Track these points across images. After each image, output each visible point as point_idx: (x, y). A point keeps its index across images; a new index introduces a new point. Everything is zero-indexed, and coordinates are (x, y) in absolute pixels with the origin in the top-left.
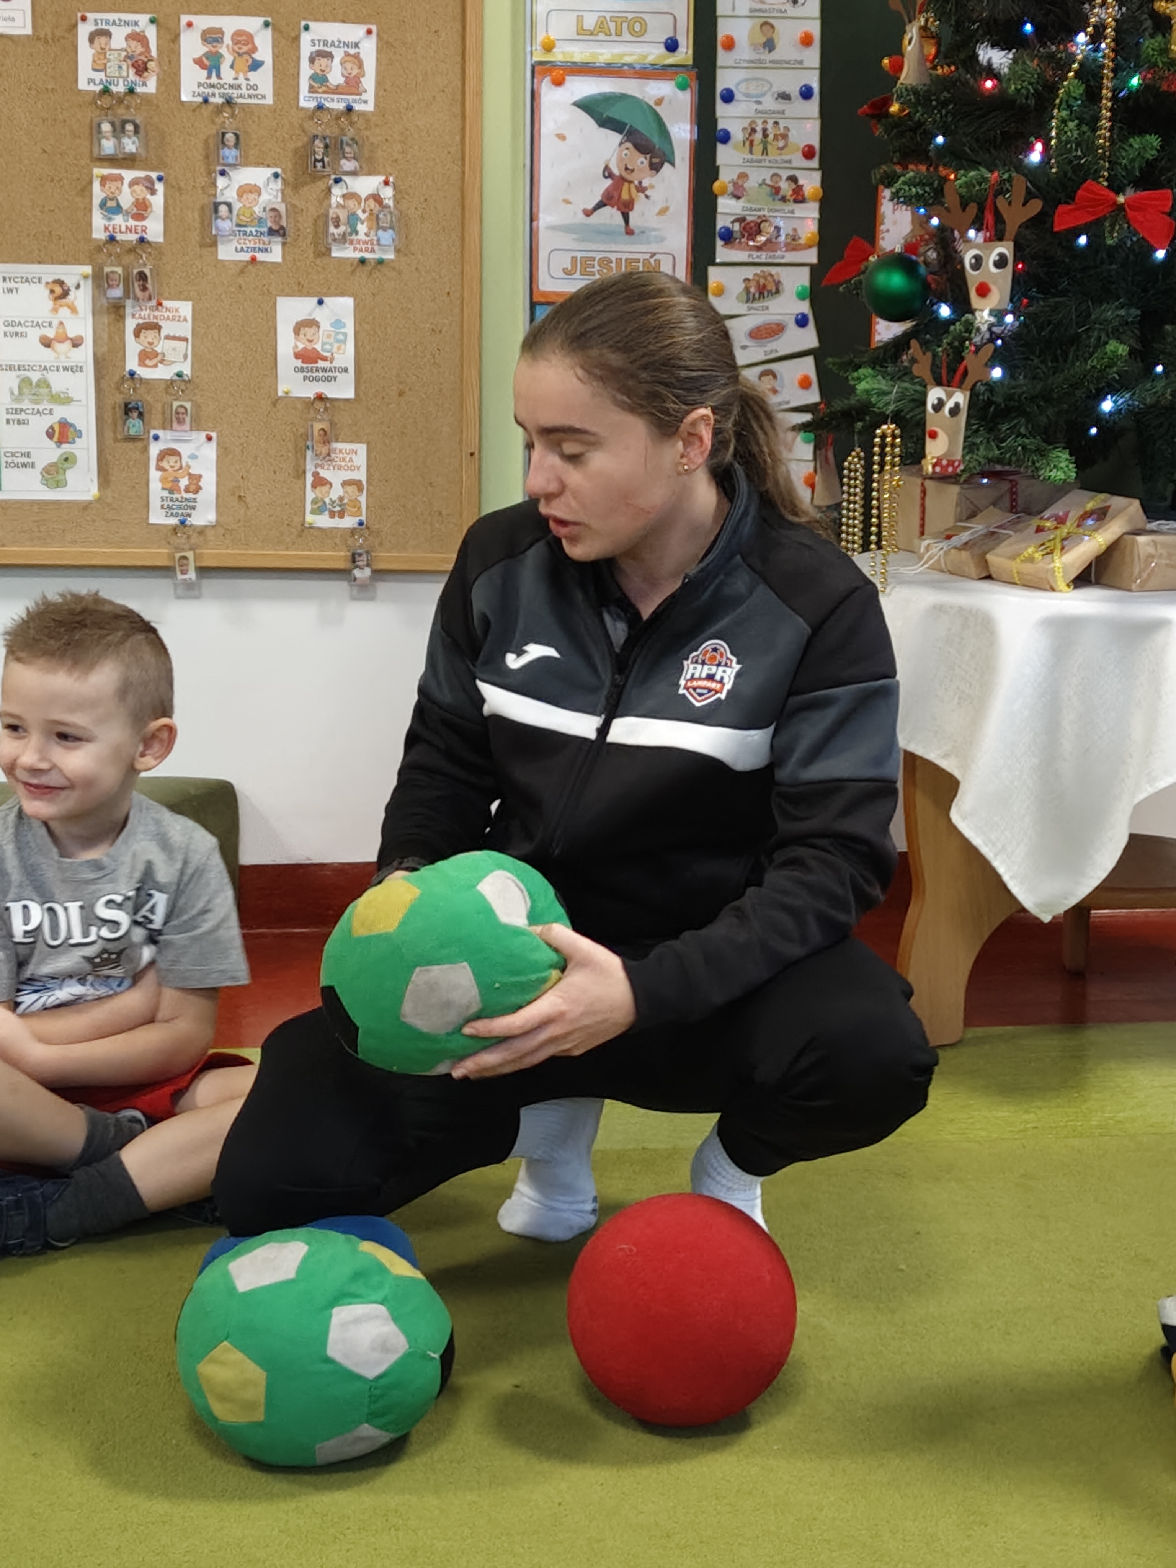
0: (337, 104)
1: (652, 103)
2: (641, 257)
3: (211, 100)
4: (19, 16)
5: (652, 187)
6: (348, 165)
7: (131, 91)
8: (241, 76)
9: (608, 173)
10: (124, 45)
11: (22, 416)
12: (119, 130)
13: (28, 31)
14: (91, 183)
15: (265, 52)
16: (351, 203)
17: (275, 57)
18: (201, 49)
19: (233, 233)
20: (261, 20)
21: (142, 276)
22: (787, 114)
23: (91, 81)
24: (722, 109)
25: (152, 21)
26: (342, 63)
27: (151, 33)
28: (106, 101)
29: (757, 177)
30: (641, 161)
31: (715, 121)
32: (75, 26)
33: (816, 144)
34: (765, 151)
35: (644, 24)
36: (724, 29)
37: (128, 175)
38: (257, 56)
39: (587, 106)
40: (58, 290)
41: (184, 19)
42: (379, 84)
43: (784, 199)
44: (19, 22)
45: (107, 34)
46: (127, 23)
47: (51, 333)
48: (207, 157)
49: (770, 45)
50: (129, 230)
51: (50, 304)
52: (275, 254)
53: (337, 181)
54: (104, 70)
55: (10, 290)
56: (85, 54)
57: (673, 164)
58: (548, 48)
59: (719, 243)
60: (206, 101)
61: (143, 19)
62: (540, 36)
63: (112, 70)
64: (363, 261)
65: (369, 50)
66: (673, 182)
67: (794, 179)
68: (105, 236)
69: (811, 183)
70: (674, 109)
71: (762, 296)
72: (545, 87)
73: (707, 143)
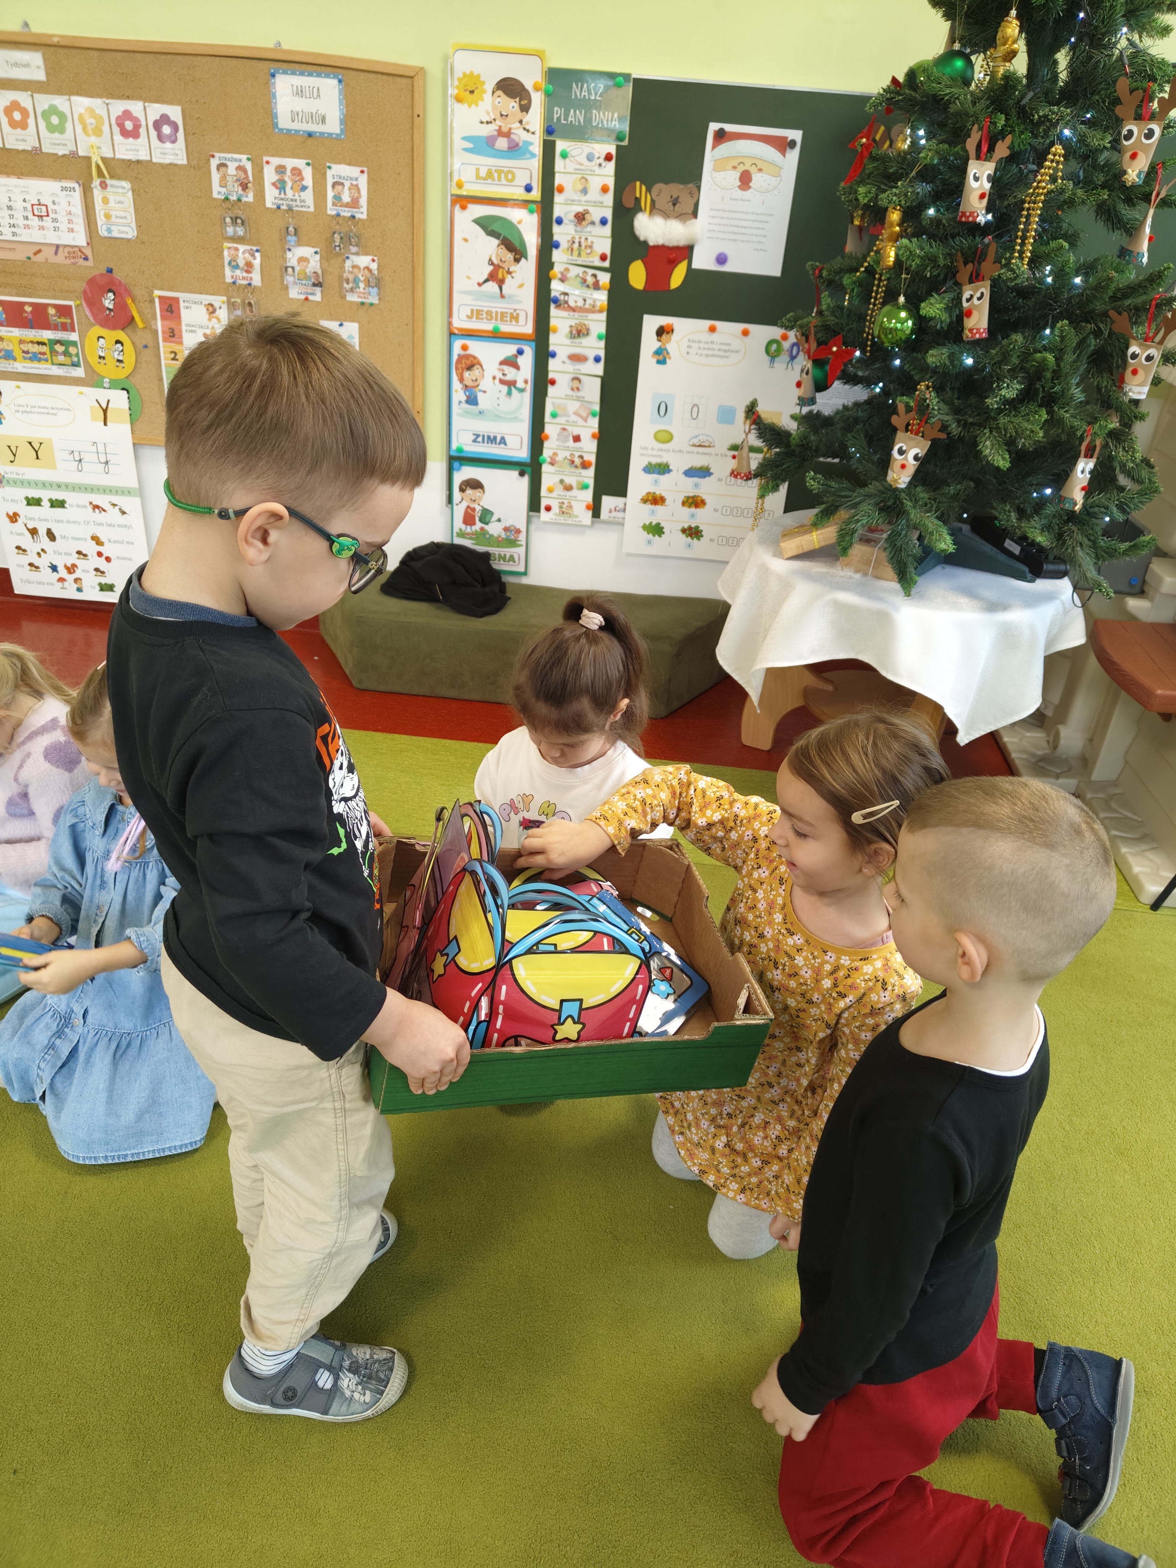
1: (516, 223)
2: (509, 311)
3: (282, 207)
4: (180, 154)
5: (515, 272)
6: (354, 249)
7: (239, 200)
8: (296, 194)
9: (491, 262)
12: (234, 220)
13: (185, 162)
14: (223, 251)
15: (308, 181)
16: (356, 270)
17: (314, 183)
18: (275, 178)
19: (295, 283)
20: (305, 161)
21: (250, 304)
22: (593, 233)
23: (219, 193)
24: (556, 229)
25: (248, 159)
28: (228, 205)
29: (575, 269)
31: (552, 235)
32: (209, 160)
33: (608, 252)
34: (579, 255)
35: (513, 174)
36: (558, 180)
37: (242, 248)
38: (304, 183)
39: (480, 222)
41: (265, 159)
42: (369, 203)
43: (587, 286)
44: (180, 157)
48: (281, 240)
49: (585, 191)
50: (244, 278)
51: (207, 316)
52: (317, 297)
53: (348, 258)
55: (187, 308)
56: (215, 177)
57: (526, 258)
58: (460, 186)
59: (554, 305)
60: (279, 207)
61: (244, 157)
62: (456, 178)
64: (363, 304)
65: (363, 182)
66: (527, 270)
67: (595, 276)
68: (232, 281)
69: (605, 278)
70: (529, 227)
71: (579, 336)
72: (457, 209)
73: (547, 248)
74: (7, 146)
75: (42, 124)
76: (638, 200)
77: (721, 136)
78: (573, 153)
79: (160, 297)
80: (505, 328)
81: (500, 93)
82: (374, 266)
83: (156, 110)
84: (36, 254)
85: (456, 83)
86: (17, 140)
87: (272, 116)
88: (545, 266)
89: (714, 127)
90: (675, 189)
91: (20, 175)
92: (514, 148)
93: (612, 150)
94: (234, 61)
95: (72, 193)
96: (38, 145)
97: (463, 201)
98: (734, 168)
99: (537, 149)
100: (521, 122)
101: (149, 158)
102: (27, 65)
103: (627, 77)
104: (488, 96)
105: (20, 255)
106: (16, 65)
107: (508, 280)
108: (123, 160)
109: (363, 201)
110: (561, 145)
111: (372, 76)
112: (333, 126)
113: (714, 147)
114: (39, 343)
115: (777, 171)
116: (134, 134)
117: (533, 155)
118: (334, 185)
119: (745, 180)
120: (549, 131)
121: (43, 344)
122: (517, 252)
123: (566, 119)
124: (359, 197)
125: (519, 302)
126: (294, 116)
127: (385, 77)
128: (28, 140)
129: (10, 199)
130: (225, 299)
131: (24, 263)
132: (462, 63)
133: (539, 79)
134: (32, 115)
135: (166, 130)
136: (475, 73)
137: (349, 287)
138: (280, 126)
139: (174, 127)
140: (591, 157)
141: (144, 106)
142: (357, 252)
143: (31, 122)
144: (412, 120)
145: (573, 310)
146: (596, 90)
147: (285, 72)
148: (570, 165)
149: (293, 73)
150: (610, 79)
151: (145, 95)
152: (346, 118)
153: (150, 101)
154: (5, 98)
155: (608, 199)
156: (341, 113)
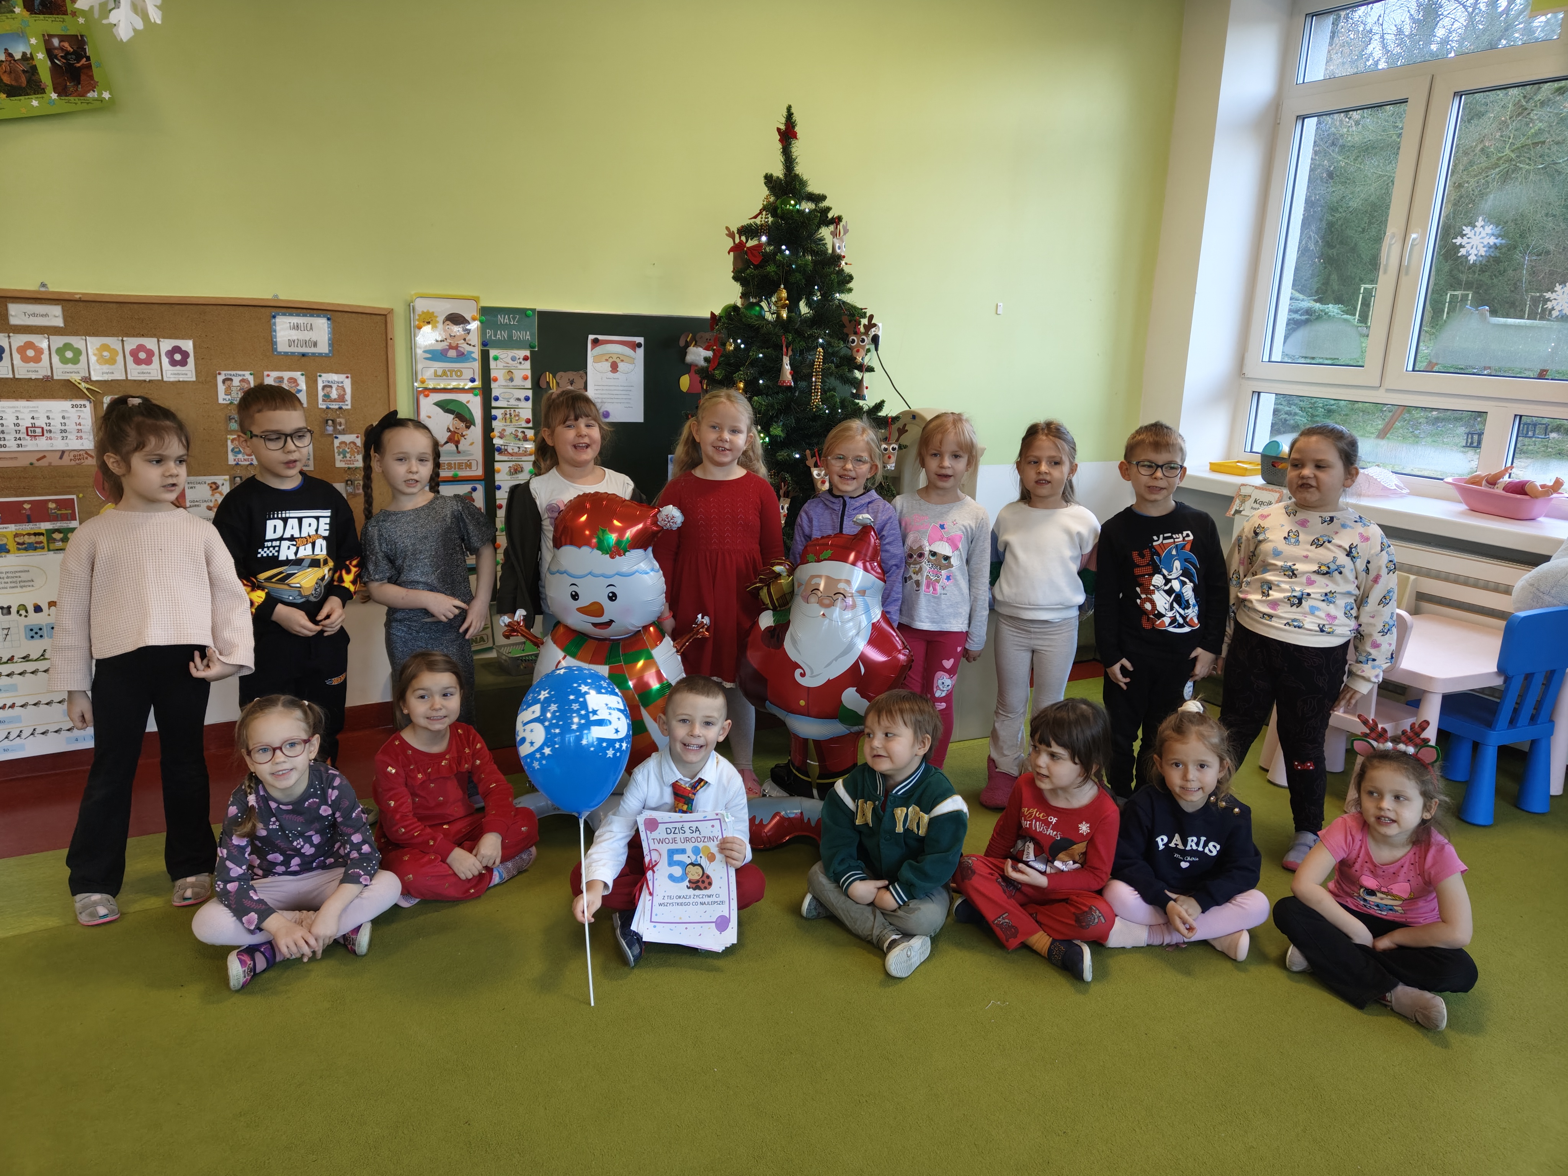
0: (335, 406)
2: (465, 462)
4: (189, 373)
9: (449, 430)
10: (238, 384)
13: (194, 379)
14: (226, 441)
20: (300, 373)
22: (520, 407)
24: (493, 404)
26: (337, 389)
27: (251, 379)
29: (510, 430)
30: (462, 425)
31: (491, 409)
32: (216, 377)
33: (530, 417)
34: (511, 422)
35: (461, 372)
36: (493, 374)
38: (299, 388)
39: (439, 404)
40: (214, 486)
41: (266, 373)
42: (353, 397)
43: (519, 440)
44: (189, 376)
45: (231, 380)
49: (512, 380)
51: (210, 492)
53: (336, 437)
54: (230, 394)
56: (221, 388)
58: (423, 382)
59: (496, 453)
62: (420, 377)
63: (234, 394)
64: (349, 468)
65: (348, 384)
66: (476, 433)
67: (523, 432)
68: (234, 463)
69: (530, 434)
70: (475, 405)
71: (516, 473)
72: (422, 397)
73: (488, 418)
74: (17, 376)
75: (56, 359)
76: (548, 383)
77: (596, 342)
78: (502, 357)
80: (462, 473)
81: (448, 322)
83: (167, 345)
84: (38, 460)
85: (417, 317)
86: (28, 371)
87: (273, 344)
88: (488, 429)
89: (591, 337)
90: (571, 375)
91: (29, 397)
92: (462, 356)
93: (527, 353)
94: (241, 308)
95: (83, 409)
96: (49, 374)
97: (427, 391)
98: (607, 360)
99: (476, 354)
100: (465, 340)
101: (160, 378)
102: (46, 315)
103: (533, 310)
104: (440, 325)
105: (23, 462)
106: (34, 315)
107: (462, 440)
108: (135, 381)
109: (348, 397)
110: (493, 353)
111: (354, 315)
112: (323, 348)
113: (592, 349)
114: (35, 534)
115: (632, 361)
116: (148, 361)
117: (475, 360)
118: (324, 387)
119: (614, 367)
120: (484, 344)
121: (42, 534)
122: (469, 422)
123: (495, 336)
124: (345, 394)
125: (472, 455)
126: (291, 343)
127: (362, 316)
128: (40, 371)
129: (18, 418)
130: (227, 477)
131: (25, 469)
132: (421, 306)
133: (475, 313)
134: (46, 352)
135: (177, 357)
136: (431, 311)
137: (338, 458)
138: (279, 350)
139: (185, 355)
140: (513, 359)
141: (158, 341)
142: (343, 432)
143: (45, 357)
144: (386, 341)
145: (511, 455)
146: (514, 318)
147: (284, 314)
148: (500, 364)
149: (291, 315)
150: (522, 312)
151: (159, 334)
152: (334, 342)
153: (164, 338)
154: (19, 340)
155: (528, 384)
156: (329, 340)
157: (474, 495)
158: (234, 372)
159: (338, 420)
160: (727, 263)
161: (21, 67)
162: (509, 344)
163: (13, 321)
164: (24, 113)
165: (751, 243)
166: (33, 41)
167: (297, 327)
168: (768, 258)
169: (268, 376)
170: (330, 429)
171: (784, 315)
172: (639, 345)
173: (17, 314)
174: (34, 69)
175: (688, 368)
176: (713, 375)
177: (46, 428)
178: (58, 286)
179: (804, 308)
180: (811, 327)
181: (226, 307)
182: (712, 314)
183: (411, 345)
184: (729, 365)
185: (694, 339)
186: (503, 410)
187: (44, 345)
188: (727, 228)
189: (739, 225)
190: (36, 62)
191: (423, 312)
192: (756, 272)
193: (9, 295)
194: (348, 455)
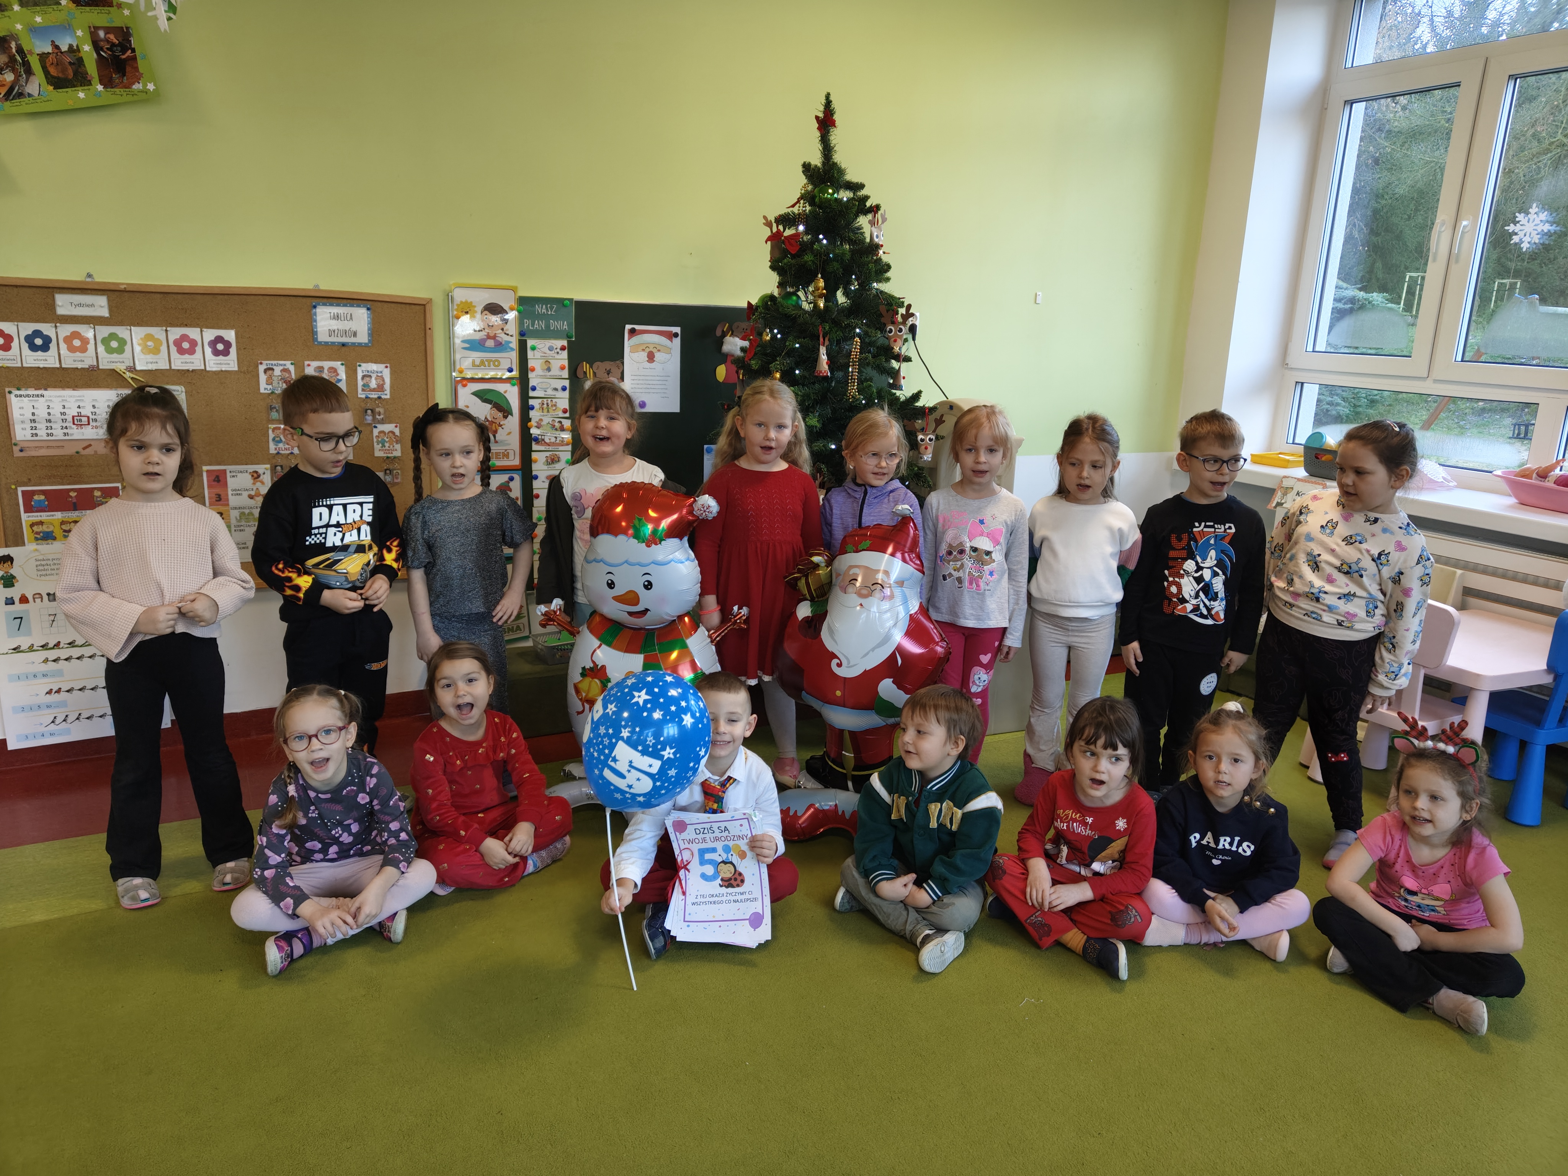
0: (374, 395)
2: (502, 451)
4: (232, 363)
10: (280, 374)
11: (242, 528)
13: (236, 369)
14: (267, 431)
15: (342, 375)
17: (347, 377)
20: (340, 363)
22: (557, 397)
23: (265, 389)
24: (531, 394)
25: (292, 364)
26: (376, 379)
27: (292, 368)
29: (547, 420)
30: (500, 415)
31: (528, 399)
33: (567, 407)
34: (548, 411)
35: (499, 362)
36: (531, 364)
38: (339, 377)
39: (477, 394)
40: (255, 475)
41: (306, 363)
42: (392, 387)
43: (556, 429)
44: (231, 366)
45: (273, 369)
46: (281, 365)
47: (253, 493)
49: (549, 369)
50: (286, 449)
51: (252, 481)
53: (376, 427)
54: (272, 384)
55: (233, 476)
56: (263, 378)
57: (512, 415)
58: (461, 372)
59: (533, 443)
61: (288, 363)
62: (458, 367)
63: (275, 384)
64: (388, 458)
65: (387, 374)
66: (513, 422)
67: (560, 422)
68: (275, 452)
69: (567, 423)
70: (512, 395)
71: (553, 463)
72: (460, 387)
73: (526, 408)
74: (64, 366)
75: (101, 349)
76: (585, 373)
77: (633, 332)
78: (539, 346)
79: (208, 471)
81: (486, 312)
82: (397, 431)
83: (210, 334)
84: (84, 449)
85: (455, 307)
86: (75, 361)
87: (314, 333)
88: (525, 420)
89: (628, 327)
90: (607, 365)
91: (75, 387)
92: (500, 346)
93: (565, 343)
94: (282, 298)
96: (95, 364)
97: (465, 381)
98: (643, 350)
99: (514, 344)
100: (502, 329)
101: (203, 368)
102: (92, 305)
103: (571, 300)
104: (478, 315)
105: (69, 451)
106: (80, 305)
107: (500, 430)
108: (178, 370)
109: (387, 386)
110: (530, 343)
111: (393, 305)
112: (363, 337)
113: (629, 339)
115: (669, 351)
116: (191, 351)
117: (512, 349)
118: (363, 377)
119: (651, 357)
120: (522, 334)
122: (506, 412)
123: (533, 326)
124: (384, 383)
125: (509, 444)
126: (331, 333)
127: (403, 306)
128: (86, 360)
129: (64, 407)
130: (268, 466)
131: (71, 456)
132: (460, 295)
133: (513, 303)
134: (92, 342)
135: (220, 347)
136: (469, 301)
137: (377, 447)
138: (319, 340)
139: (228, 345)
140: (551, 349)
141: (201, 331)
142: (382, 422)
143: (91, 347)
144: (425, 331)
145: (548, 445)
146: (552, 308)
147: (324, 304)
148: (538, 354)
149: (331, 305)
150: (560, 301)
151: (202, 323)
152: (373, 332)
153: (207, 327)
154: (66, 330)
155: (565, 374)
156: (369, 330)
157: (511, 484)
158: (276, 362)
159: (377, 410)
160: (765, 252)
161: (68, 59)
162: (546, 334)
163: (60, 311)
164: (71, 104)
165: (788, 232)
166: (79, 33)
167: (337, 317)
168: (805, 248)
169: (309, 365)
170: (369, 418)
171: (821, 304)
172: (676, 335)
173: (64, 304)
174: (80, 61)
175: (724, 358)
176: (749, 365)
177: (91, 417)
178: (103, 276)
179: (841, 298)
180: (848, 317)
181: (268, 298)
182: (749, 303)
183: (450, 335)
184: (766, 355)
185: (730, 328)
186: (540, 401)
187: (89, 334)
188: (765, 217)
189: (777, 214)
190: (82, 54)
191: (461, 302)
192: (793, 261)
193: (57, 285)
194: (387, 445)
